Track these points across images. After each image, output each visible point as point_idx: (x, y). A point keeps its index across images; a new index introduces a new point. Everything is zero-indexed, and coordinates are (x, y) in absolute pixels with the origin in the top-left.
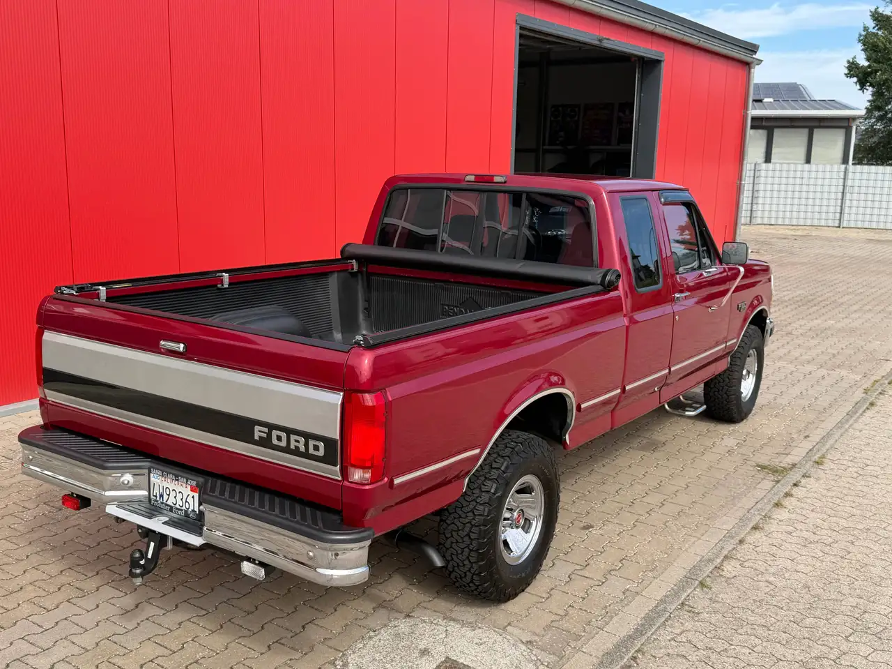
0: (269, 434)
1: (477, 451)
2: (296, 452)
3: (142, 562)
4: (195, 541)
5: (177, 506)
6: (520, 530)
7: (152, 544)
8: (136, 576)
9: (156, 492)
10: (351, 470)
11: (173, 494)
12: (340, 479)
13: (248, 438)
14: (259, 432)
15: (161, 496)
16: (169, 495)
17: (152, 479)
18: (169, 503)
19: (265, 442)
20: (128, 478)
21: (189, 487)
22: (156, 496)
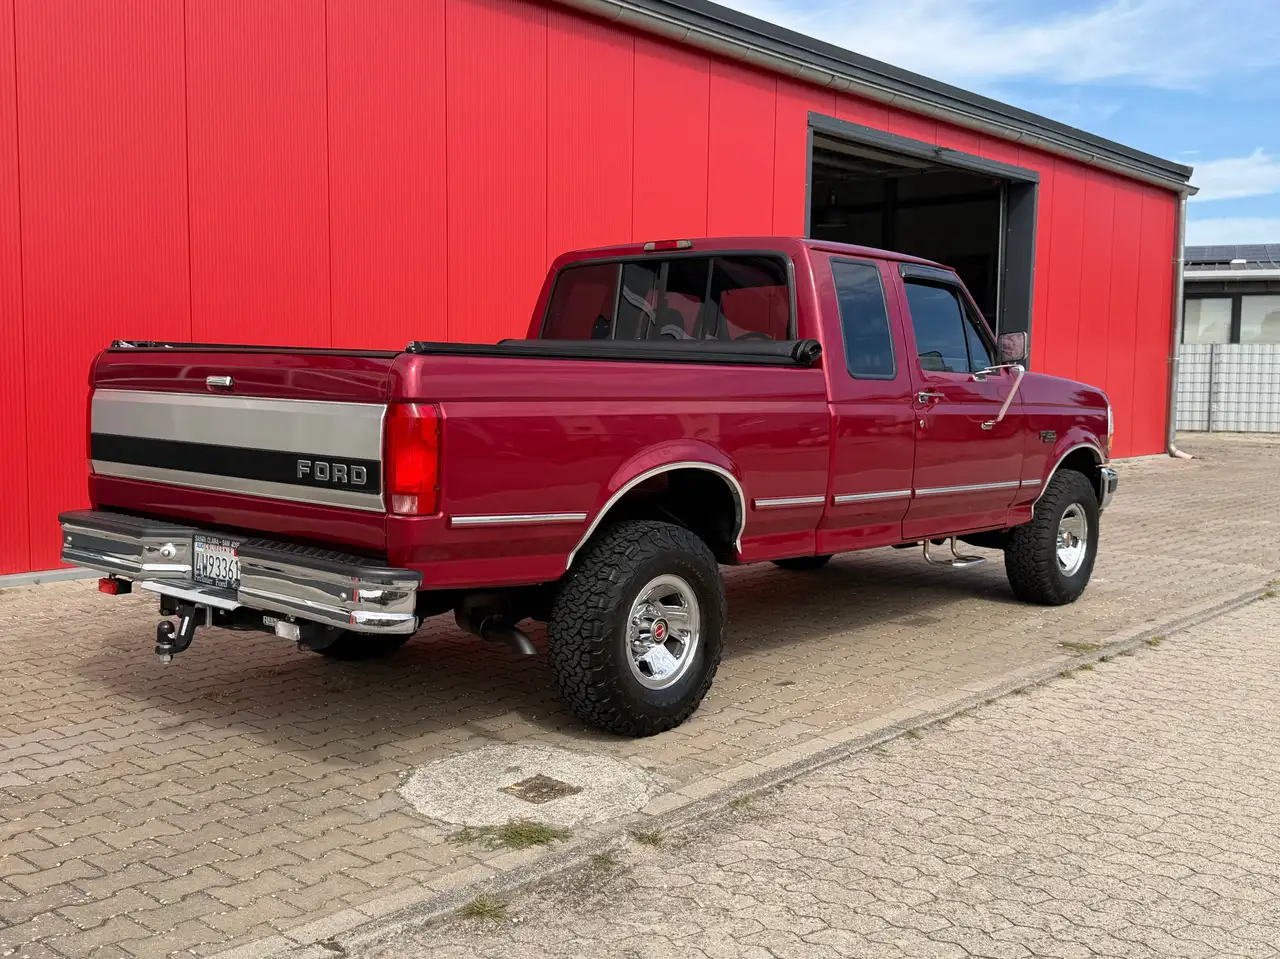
0: (312, 468)
1: (582, 516)
2: (339, 486)
3: (171, 636)
4: (230, 605)
5: (221, 577)
6: (662, 646)
7: (187, 619)
8: (164, 652)
9: (200, 565)
10: (395, 498)
11: (216, 563)
12: (384, 510)
13: (290, 478)
14: (303, 468)
15: (205, 568)
16: (212, 565)
17: (196, 549)
18: (213, 575)
19: (309, 480)
20: (169, 548)
21: (233, 551)
22: (199, 570)
